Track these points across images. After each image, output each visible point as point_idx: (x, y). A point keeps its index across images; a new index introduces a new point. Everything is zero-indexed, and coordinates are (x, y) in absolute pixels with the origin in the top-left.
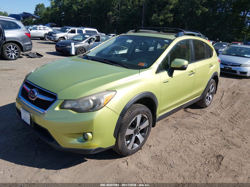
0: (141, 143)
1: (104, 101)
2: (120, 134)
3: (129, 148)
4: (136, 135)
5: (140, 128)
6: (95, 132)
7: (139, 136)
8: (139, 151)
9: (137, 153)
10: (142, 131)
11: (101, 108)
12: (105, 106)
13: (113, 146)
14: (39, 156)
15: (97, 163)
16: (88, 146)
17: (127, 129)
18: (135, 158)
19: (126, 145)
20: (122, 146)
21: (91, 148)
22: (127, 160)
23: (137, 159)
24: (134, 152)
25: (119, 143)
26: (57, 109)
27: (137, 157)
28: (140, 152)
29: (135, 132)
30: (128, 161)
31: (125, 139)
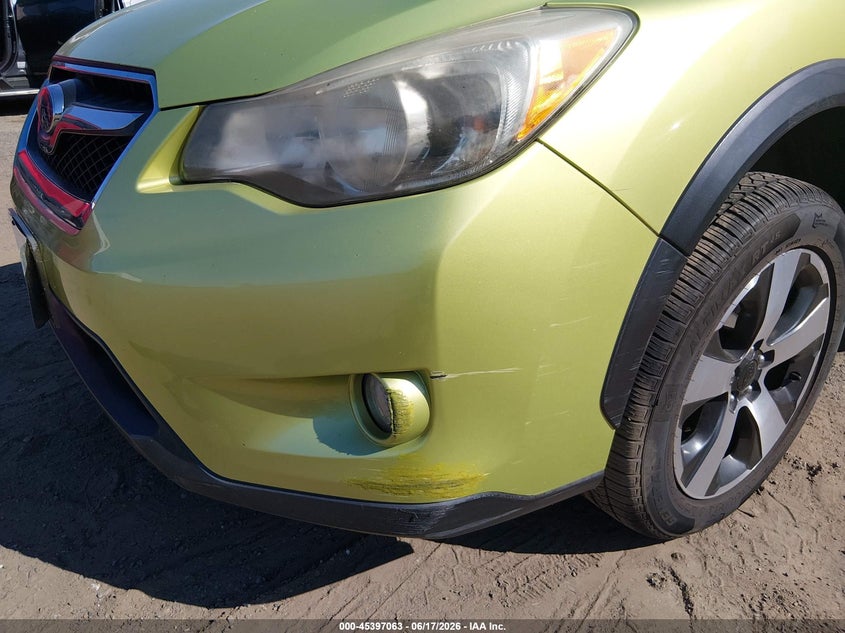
0: (764, 453)
1: (523, 99)
2: (645, 397)
3: (697, 488)
4: (745, 402)
5: (770, 356)
6: (449, 377)
7: (762, 409)
8: (747, 505)
9: (737, 515)
10: (781, 377)
11: (502, 161)
12: (534, 138)
13: (592, 480)
14: (138, 497)
15: (475, 572)
16: (401, 481)
17: (703, 357)
18: (731, 557)
19: (679, 472)
20: (655, 479)
21: (420, 498)
22: (679, 570)
23: (749, 560)
24: (719, 513)
25: (635, 461)
26: (155, 180)
27: (744, 547)
28: (757, 512)
29: (742, 381)
30: (685, 579)
31: (679, 432)
